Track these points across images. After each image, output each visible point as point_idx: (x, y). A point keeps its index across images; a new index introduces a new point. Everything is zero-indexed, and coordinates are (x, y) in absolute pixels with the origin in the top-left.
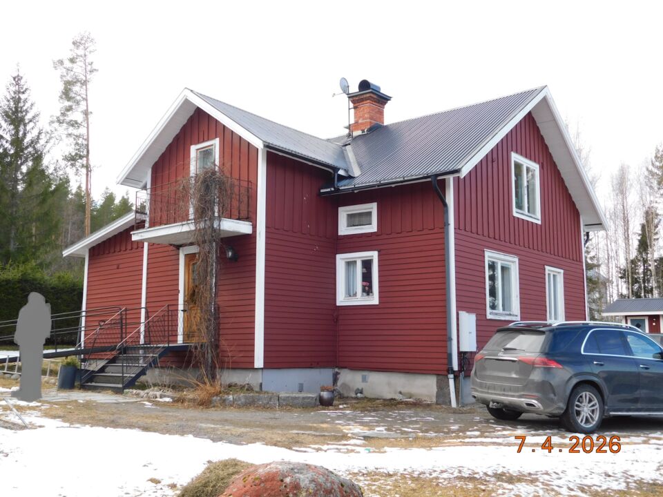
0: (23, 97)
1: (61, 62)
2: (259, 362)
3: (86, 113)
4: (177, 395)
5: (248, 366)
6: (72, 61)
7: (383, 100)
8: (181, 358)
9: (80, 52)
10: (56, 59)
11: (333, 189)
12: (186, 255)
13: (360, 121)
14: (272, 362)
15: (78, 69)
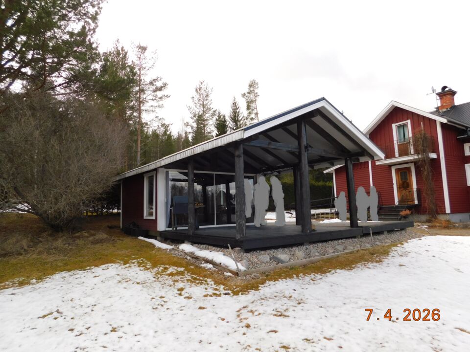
0: (238, 111)
1: (245, 94)
2: (448, 210)
3: (257, 114)
4: (430, 224)
5: (444, 213)
6: (249, 93)
7: (453, 93)
8: (417, 210)
9: (252, 89)
10: (243, 93)
11: (466, 136)
12: (396, 169)
13: (444, 104)
14: (454, 211)
15: (252, 96)
